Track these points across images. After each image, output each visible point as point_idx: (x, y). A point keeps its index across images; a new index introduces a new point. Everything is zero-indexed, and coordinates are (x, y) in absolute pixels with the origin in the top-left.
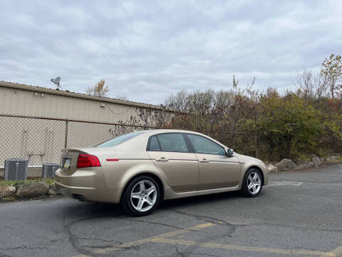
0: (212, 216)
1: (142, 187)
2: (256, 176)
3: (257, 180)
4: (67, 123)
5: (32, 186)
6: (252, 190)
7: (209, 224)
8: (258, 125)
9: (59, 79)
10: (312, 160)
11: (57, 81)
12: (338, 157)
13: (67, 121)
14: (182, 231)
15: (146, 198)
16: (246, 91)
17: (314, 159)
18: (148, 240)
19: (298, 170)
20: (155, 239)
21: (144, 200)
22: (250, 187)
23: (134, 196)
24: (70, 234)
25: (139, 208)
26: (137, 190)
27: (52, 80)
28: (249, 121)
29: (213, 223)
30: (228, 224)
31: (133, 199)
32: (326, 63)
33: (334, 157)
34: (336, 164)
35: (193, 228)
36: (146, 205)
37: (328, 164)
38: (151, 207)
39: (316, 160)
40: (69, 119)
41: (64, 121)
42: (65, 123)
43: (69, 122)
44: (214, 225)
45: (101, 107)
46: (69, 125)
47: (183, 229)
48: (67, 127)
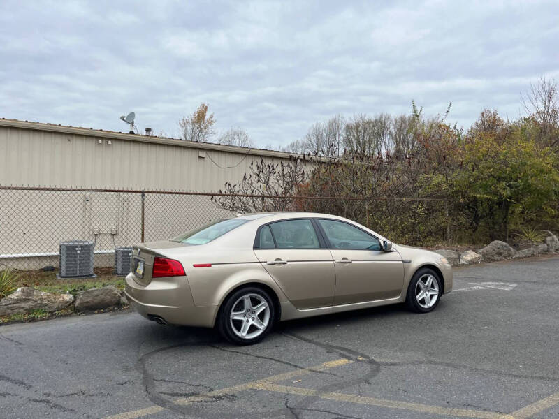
0: (350, 347)
1: (247, 303)
2: (430, 280)
3: (432, 286)
4: (143, 196)
5: (96, 293)
6: (423, 301)
7: (343, 361)
8: (451, 186)
9: (132, 115)
10: (544, 242)
11: (130, 120)
13: (143, 193)
14: (300, 372)
15: (253, 319)
17: (549, 238)
18: (250, 386)
19: (519, 258)
20: (259, 385)
21: (251, 321)
22: (419, 297)
23: (235, 316)
24: (145, 372)
25: (243, 334)
26: (240, 307)
27: (122, 118)
28: (437, 178)
29: (349, 358)
30: (372, 362)
31: (234, 321)
35: (317, 368)
36: (253, 329)
38: (261, 332)
39: (552, 240)
40: (146, 190)
41: (138, 194)
42: (141, 197)
43: (146, 194)
44: (351, 362)
45: (200, 157)
46: (146, 199)
47: (302, 368)
48: (143, 202)
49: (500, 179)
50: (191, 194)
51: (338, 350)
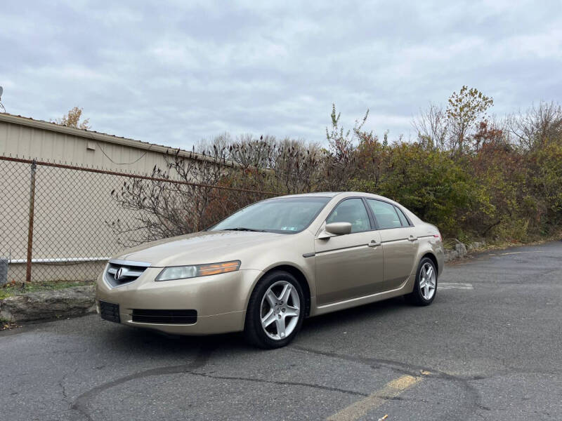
4: (34, 168)
7: (409, 380)
10: (454, 249)
12: (484, 243)
13: (34, 163)
16: (352, 132)
17: (457, 245)
29: (412, 375)
30: (447, 377)
32: (453, 100)
33: (477, 243)
34: (486, 253)
35: (383, 392)
37: (476, 255)
39: (461, 247)
40: (39, 160)
41: (26, 164)
42: (30, 169)
43: (38, 166)
44: (419, 379)
45: (88, 149)
46: (38, 173)
47: (366, 395)
48: (33, 177)
49: (426, 184)
50: (103, 172)
51: (383, 364)
